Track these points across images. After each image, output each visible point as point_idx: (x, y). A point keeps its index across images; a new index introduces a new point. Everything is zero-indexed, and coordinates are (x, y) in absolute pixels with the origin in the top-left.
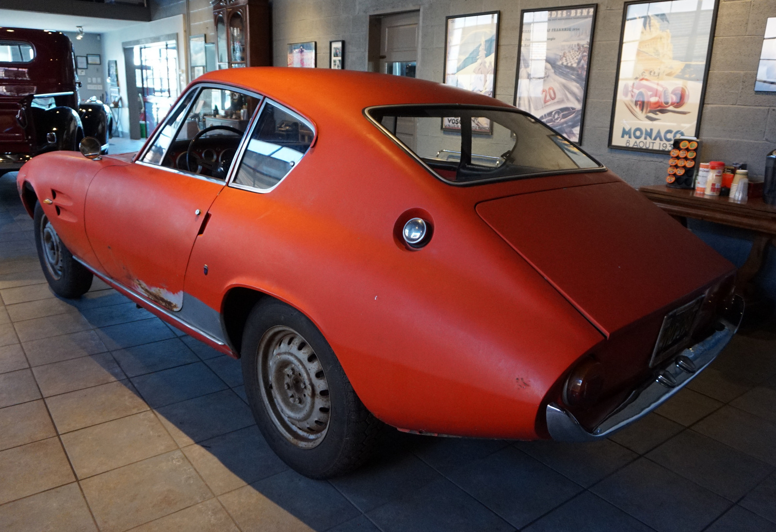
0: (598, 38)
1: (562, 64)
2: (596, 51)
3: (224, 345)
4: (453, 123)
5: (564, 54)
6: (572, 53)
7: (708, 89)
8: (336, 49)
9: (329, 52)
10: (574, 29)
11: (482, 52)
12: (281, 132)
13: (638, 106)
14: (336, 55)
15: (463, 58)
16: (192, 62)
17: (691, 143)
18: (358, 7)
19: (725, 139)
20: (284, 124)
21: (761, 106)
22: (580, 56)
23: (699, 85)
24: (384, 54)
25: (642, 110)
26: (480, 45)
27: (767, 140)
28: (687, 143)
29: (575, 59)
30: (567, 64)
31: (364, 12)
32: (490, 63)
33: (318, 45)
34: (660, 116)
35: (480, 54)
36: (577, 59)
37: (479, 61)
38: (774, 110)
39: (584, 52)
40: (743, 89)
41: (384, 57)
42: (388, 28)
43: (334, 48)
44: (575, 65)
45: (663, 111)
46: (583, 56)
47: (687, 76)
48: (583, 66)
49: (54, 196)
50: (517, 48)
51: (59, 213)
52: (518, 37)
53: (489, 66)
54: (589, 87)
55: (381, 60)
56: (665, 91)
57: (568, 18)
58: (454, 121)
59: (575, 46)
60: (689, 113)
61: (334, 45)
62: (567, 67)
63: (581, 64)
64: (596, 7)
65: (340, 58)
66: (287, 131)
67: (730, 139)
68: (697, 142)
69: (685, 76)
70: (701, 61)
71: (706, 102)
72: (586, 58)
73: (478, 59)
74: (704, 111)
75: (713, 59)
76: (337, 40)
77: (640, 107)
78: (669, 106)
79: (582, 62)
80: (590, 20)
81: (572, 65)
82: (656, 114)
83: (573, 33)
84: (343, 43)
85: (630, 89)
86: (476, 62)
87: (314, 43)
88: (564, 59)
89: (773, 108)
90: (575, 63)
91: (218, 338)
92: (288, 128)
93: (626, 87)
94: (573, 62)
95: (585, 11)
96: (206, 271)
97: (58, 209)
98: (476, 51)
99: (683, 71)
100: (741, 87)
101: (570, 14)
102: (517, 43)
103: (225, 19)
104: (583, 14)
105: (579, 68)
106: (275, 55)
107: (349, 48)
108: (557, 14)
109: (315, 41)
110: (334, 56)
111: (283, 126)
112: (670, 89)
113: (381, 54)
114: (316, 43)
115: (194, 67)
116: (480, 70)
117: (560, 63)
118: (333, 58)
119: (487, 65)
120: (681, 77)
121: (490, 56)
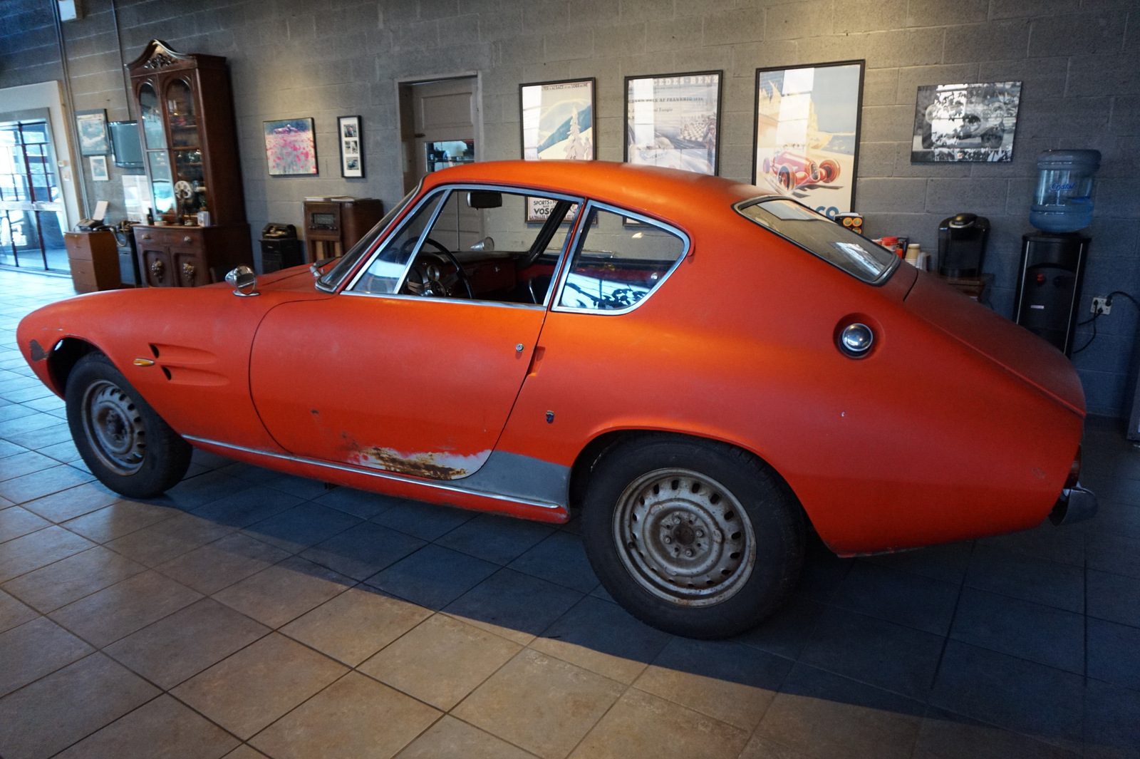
0: (726, 108)
1: (684, 138)
2: (725, 123)
3: (559, 507)
4: (541, 213)
5: (685, 127)
6: (695, 126)
7: (860, 162)
8: (348, 127)
9: (337, 130)
10: (696, 99)
11: (575, 127)
12: (270, 240)
13: (782, 183)
14: (349, 134)
15: (548, 134)
16: (83, 150)
17: (855, 219)
18: (378, 72)
19: (883, 213)
20: (274, 229)
21: (918, 177)
22: (705, 129)
23: (852, 158)
24: (421, 132)
25: (788, 187)
26: (572, 118)
27: (928, 212)
28: (850, 220)
29: (700, 132)
30: (691, 138)
31: (390, 78)
32: (587, 139)
33: (316, 122)
34: (809, 192)
35: (571, 128)
36: (702, 132)
37: (571, 138)
38: (932, 180)
39: (711, 124)
40: (898, 160)
41: (421, 136)
42: (424, 98)
43: (345, 126)
44: (700, 140)
45: (812, 187)
46: (710, 130)
47: (836, 148)
48: (710, 140)
49: (156, 354)
50: (622, 122)
51: (169, 376)
52: (623, 109)
53: (585, 144)
54: (720, 165)
55: (417, 140)
56: (812, 165)
57: (687, 86)
58: (542, 211)
59: (699, 118)
60: (842, 187)
61: (344, 122)
62: (690, 141)
63: (708, 139)
64: (721, 73)
65: (357, 139)
66: (281, 237)
67: (889, 213)
68: (861, 218)
69: (834, 148)
70: (851, 132)
71: (858, 175)
72: (714, 132)
73: (569, 135)
74: (858, 185)
75: (863, 129)
76: (347, 115)
77: (785, 183)
78: (818, 181)
79: (710, 135)
80: (715, 89)
81: (696, 139)
82: (805, 190)
83: (695, 103)
84: (360, 119)
85: (771, 164)
86: (567, 138)
87: (310, 120)
88: (686, 132)
89: (931, 178)
90: (701, 137)
91: (548, 501)
92: (280, 233)
93: (766, 161)
94: (698, 136)
95: (708, 78)
96: (550, 419)
97: (167, 371)
98: (567, 125)
99: (831, 143)
100: (896, 158)
101: (690, 82)
102: (622, 115)
103: (158, 89)
104: (706, 82)
105: (706, 142)
106: (240, 136)
107: (368, 125)
108: (672, 82)
109: (312, 116)
110: (346, 136)
111: (272, 231)
112: (818, 163)
113: (417, 132)
114: (313, 119)
115: (87, 156)
116: (574, 148)
117: (682, 137)
118: (344, 139)
119: (583, 141)
120: (829, 149)
121: (587, 131)
